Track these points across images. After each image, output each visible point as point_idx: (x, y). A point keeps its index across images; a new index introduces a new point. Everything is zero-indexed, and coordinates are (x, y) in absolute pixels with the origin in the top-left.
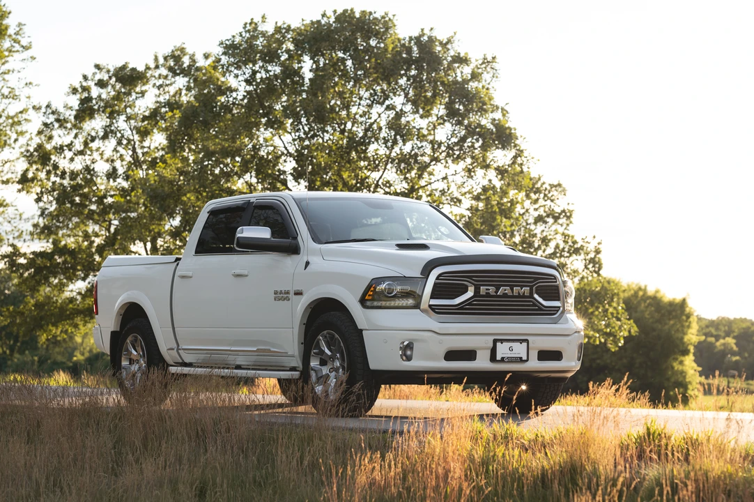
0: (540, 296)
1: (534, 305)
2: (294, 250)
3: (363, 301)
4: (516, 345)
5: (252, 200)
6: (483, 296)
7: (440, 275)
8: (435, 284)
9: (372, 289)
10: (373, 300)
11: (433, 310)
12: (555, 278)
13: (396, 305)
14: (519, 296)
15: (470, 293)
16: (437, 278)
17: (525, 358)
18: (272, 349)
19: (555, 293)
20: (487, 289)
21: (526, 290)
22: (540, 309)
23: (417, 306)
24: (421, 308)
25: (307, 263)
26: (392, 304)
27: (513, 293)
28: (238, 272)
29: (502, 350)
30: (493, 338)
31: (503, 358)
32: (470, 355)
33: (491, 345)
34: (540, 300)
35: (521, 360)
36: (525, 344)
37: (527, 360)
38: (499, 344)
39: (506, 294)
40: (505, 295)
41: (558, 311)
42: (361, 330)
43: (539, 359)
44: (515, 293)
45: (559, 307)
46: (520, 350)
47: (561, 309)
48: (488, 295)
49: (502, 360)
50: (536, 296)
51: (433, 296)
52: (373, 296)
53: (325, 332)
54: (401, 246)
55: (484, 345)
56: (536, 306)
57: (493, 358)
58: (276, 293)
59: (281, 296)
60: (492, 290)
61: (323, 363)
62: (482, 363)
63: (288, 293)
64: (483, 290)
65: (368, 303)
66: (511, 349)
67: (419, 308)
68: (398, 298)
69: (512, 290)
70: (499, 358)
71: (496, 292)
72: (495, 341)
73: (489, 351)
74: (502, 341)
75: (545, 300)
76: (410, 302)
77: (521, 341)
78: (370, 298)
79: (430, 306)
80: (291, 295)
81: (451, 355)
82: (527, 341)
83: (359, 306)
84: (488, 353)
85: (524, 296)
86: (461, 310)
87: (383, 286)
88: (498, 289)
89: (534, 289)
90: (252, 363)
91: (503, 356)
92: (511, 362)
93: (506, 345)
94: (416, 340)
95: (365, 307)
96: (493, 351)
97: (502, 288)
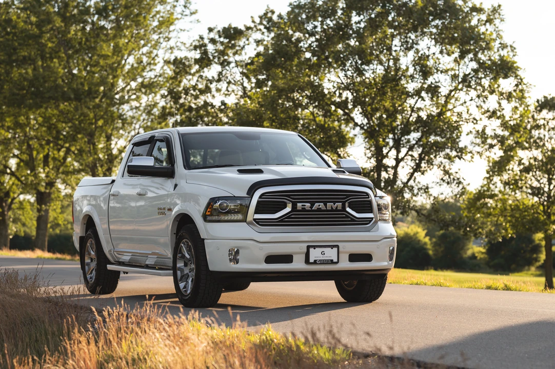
0: (353, 210)
1: (347, 217)
2: (171, 174)
3: (205, 218)
4: (327, 250)
6: (299, 211)
7: (263, 195)
8: (258, 202)
9: (211, 207)
10: (211, 215)
11: (258, 223)
12: (367, 194)
13: (229, 219)
14: (332, 210)
15: (288, 209)
16: (260, 197)
17: (335, 260)
18: (160, 253)
19: (369, 207)
20: (303, 205)
21: (339, 205)
22: (353, 220)
23: (244, 220)
24: (248, 220)
25: (176, 186)
26: (226, 218)
27: (326, 207)
28: (140, 192)
29: (315, 254)
30: (306, 245)
31: (315, 261)
32: (288, 259)
33: (305, 250)
34: (353, 213)
35: (332, 262)
36: (335, 249)
37: (337, 263)
38: (311, 250)
39: (320, 208)
40: (319, 210)
41: (370, 221)
42: (203, 239)
43: (349, 261)
44: (329, 208)
45: (372, 218)
46: (331, 254)
47: (375, 219)
48: (304, 210)
49: (315, 262)
50: (348, 209)
51: (256, 212)
52: (212, 212)
53: (184, 240)
54: (241, 171)
55: (299, 251)
56: (349, 218)
57: (307, 261)
58: (159, 209)
59: (161, 211)
60: (307, 206)
62: (298, 264)
63: (165, 209)
64: (299, 205)
65: (209, 218)
66: (323, 253)
67: (246, 222)
68: (231, 213)
69: (325, 205)
70: (312, 260)
72: (308, 247)
73: (304, 256)
74: (314, 247)
75: (358, 212)
76: (240, 217)
77: (332, 247)
78: (209, 213)
79: (255, 220)
80: (166, 211)
81: (270, 259)
82: (337, 246)
83: (202, 220)
85: (336, 210)
86: (281, 222)
87: (218, 204)
88: (313, 205)
89: (347, 204)
90: (153, 263)
91: (316, 259)
92: (323, 264)
93: (319, 250)
94: (241, 247)
95: (206, 221)
96: (307, 255)
97: (317, 204)
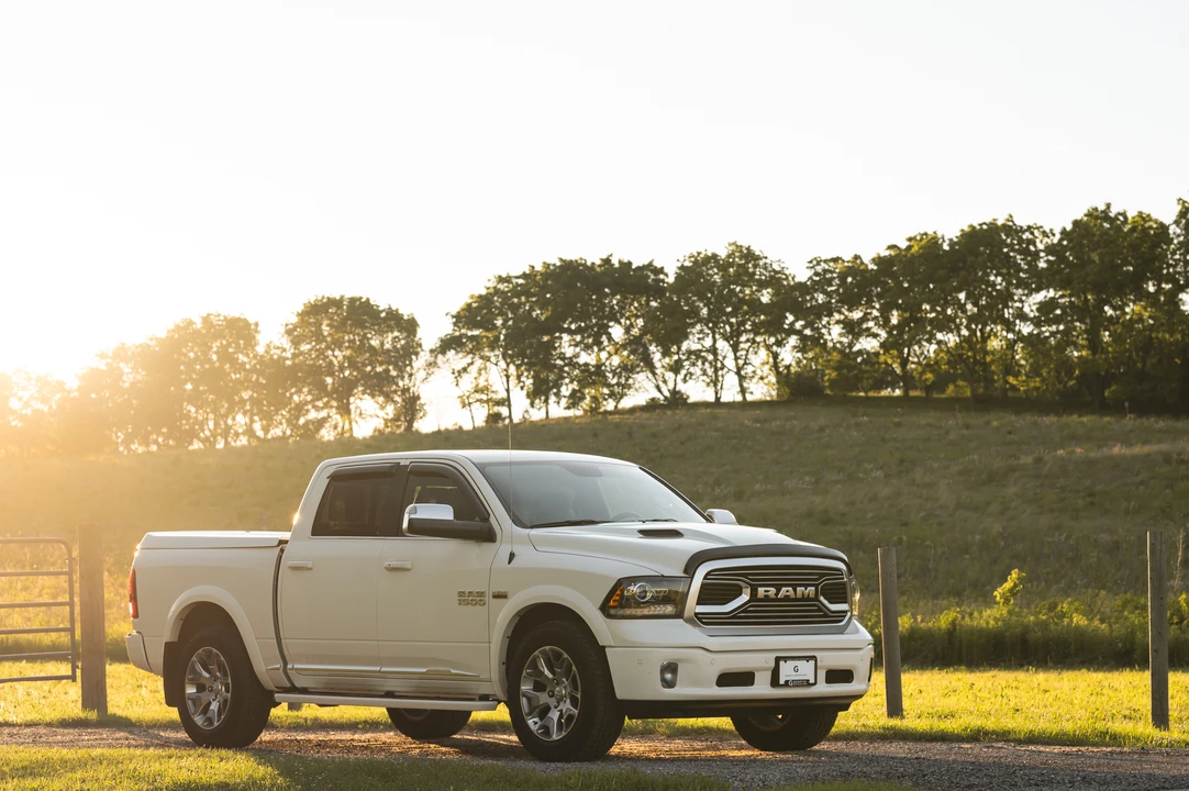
0: (826, 598)
1: (820, 610)
2: (488, 536)
3: (605, 608)
4: (801, 664)
5: (403, 463)
6: (761, 600)
7: (708, 574)
8: (703, 585)
9: (618, 592)
10: (619, 607)
11: (699, 619)
12: (842, 572)
13: (651, 613)
14: (803, 599)
15: (745, 597)
16: (705, 578)
17: (812, 681)
18: (453, 671)
19: (842, 593)
20: (765, 591)
21: (811, 589)
22: (826, 616)
23: (679, 615)
24: (685, 615)
25: (512, 556)
26: (646, 612)
27: (796, 594)
28: (394, 564)
30: (775, 655)
31: (787, 682)
32: (746, 678)
33: (773, 664)
34: (826, 602)
35: (807, 684)
36: (812, 662)
37: (815, 684)
38: (782, 663)
39: (788, 596)
40: (787, 598)
41: (845, 616)
42: (604, 647)
43: (827, 682)
44: (799, 595)
45: (846, 612)
46: (806, 670)
47: (849, 614)
48: (767, 598)
49: (787, 684)
50: (822, 598)
51: (699, 602)
52: (618, 601)
53: (546, 648)
54: (645, 533)
55: (764, 665)
56: (821, 611)
57: (775, 682)
58: (461, 594)
59: (470, 598)
60: (772, 591)
61: (539, 687)
62: (761, 688)
63: (481, 594)
64: (761, 591)
65: (612, 612)
66: (796, 669)
67: (683, 618)
68: (653, 604)
69: (795, 590)
70: (782, 682)
71: (777, 594)
72: (778, 660)
73: (770, 673)
74: (786, 659)
75: (831, 603)
76: (669, 609)
77: (808, 658)
78: (616, 604)
79: (696, 614)
80: (488, 598)
81: (726, 679)
82: (814, 658)
83: (599, 615)
84: (768, 675)
85: (809, 599)
87: (634, 589)
88: (778, 591)
89: (820, 589)
91: (788, 678)
92: (797, 686)
93: (791, 664)
94: (680, 660)
95: (609, 616)
96: (775, 673)
97: (784, 589)
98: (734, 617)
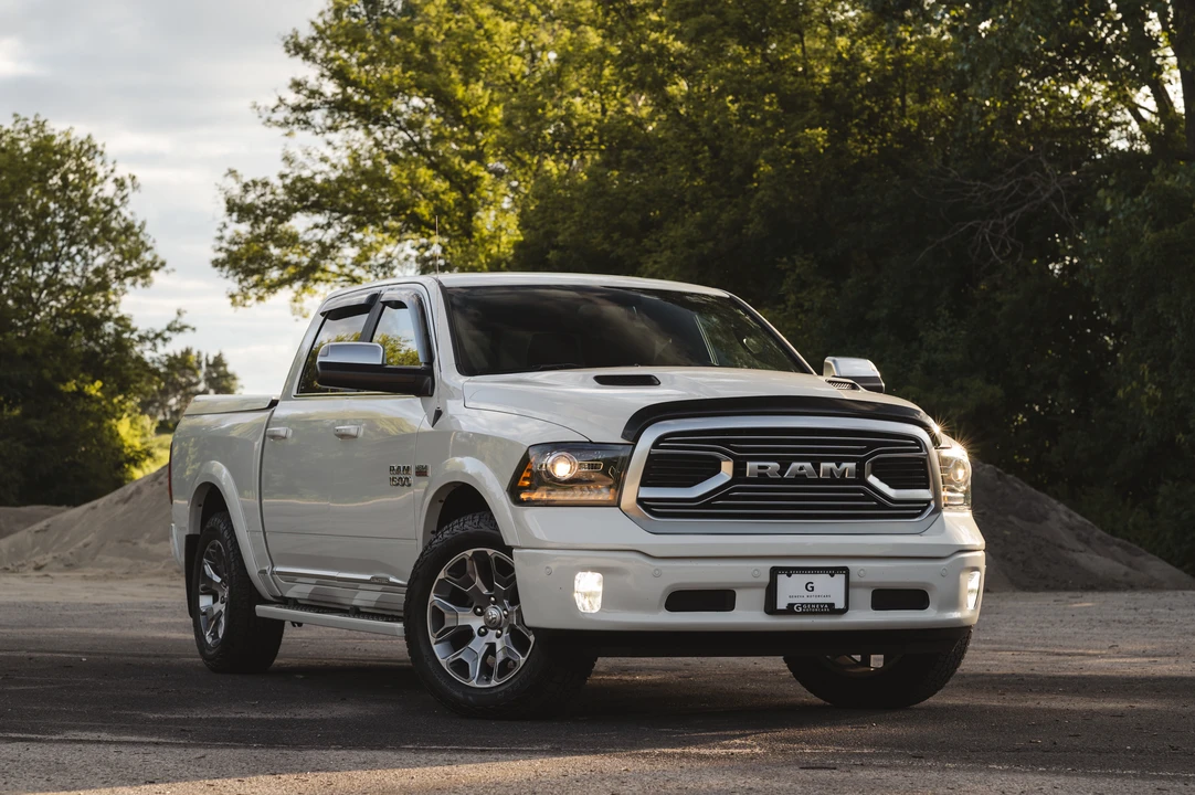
0: (882, 480)
1: (869, 497)
3: (514, 491)
4: (820, 580)
6: (751, 481)
7: (661, 439)
8: (650, 457)
9: (530, 467)
10: (531, 488)
11: (647, 508)
12: (918, 441)
13: (574, 497)
14: (832, 480)
15: (725, 474)
16: (655, 445)
17: (840, 605)
18: (392, 579)
19: (919, 473)
20: (760, 467)
21: (850, 466)
22: (881, 506)
23: (615, 503)
24: (623, 505)
25: (438, 414)
26: (569, 495)
27: (818, 473)
28: (344, 428)
29: (791, 590)
30: (769, 565)
31: (791, 606)
32: (721, 599)
33: (766, 579)
34: (884, 488)
35: (831, 610)
36: (840, 578)
37: (844, 611)
38: (782, 578)
39: (804, 475)
40: (800, 478)
41: (924, 509)
42: (511, 549)
43: (874, 607)
44: (825, 474)
45: (928, 502)
46: (830, 589)
47: (933, 503)
48: (763, 478)
49: (790, 610)
50: (873, 480)
51: (646, 482)
52: (531, 479)
54: (602, 380)
55: (750, 579)
56: (875, 500)
57: (770, 607)
58: (392, 470)
59: (399, 476)
60: (774, 467)
62: (747, 614)
63: (408, 470)
64: (752, 466)
65: (524, 496)
66: (809, 587)
67: (618, 506)
68: (579, 483)
69: (816, 467)
70: (782, 604)
71: (782, 472)
72: (775, 572)
73: (761, 592)
74: (789, 571)
75: (892, 486)
76: (603, 493)
77: (832, 571)
78: (528, 484)
79: (640, 501)
80: (412, 476)
81: (679, 600)
82: (846, 571)
83: (506, 499)
84: (761, 595)
85: (843, 480)
86: (707, 509)
87: (548, 461)
88: (785, 466)
89: (868, 465)
90: (373, 604)
91: (792, 601)
92: (803, 613)
93: (800, 579)
94: (608, 570)
95: (518, 502)
96: (771, 591)
97: (796, 465)
98: (708, 505)
